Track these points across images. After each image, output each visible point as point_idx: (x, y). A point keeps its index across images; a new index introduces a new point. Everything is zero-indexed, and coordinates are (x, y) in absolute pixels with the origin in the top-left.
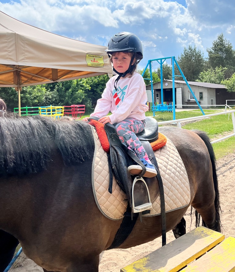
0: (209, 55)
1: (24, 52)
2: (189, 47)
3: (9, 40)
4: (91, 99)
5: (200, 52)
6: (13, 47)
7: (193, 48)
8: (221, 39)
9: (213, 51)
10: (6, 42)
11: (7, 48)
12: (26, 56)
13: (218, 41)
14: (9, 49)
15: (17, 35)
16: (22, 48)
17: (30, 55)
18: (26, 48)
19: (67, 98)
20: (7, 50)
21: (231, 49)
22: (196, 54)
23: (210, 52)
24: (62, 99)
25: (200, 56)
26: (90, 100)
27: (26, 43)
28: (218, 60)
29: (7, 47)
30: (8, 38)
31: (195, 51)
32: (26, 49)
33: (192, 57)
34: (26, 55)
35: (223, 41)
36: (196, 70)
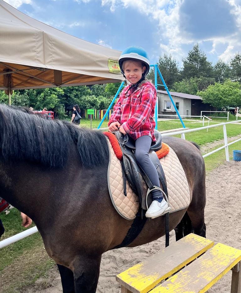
1: (51, 53)
6: (41, 48)
9: (188, 61)
10: (34, 42)
11: (35, 48)
12: (53, 59)
13: (193, 51)
15: (45, 33)
17: (57, 57)
18: (53, 49)
19: (38, 103)
20: (36, 50)
21: (205, 60)
23: (185, 62)
28: (192, 70)
30: (37, 37)
33: (167, 66)
34: (53, 57)
35: (198, 52)
36: (171, 80)
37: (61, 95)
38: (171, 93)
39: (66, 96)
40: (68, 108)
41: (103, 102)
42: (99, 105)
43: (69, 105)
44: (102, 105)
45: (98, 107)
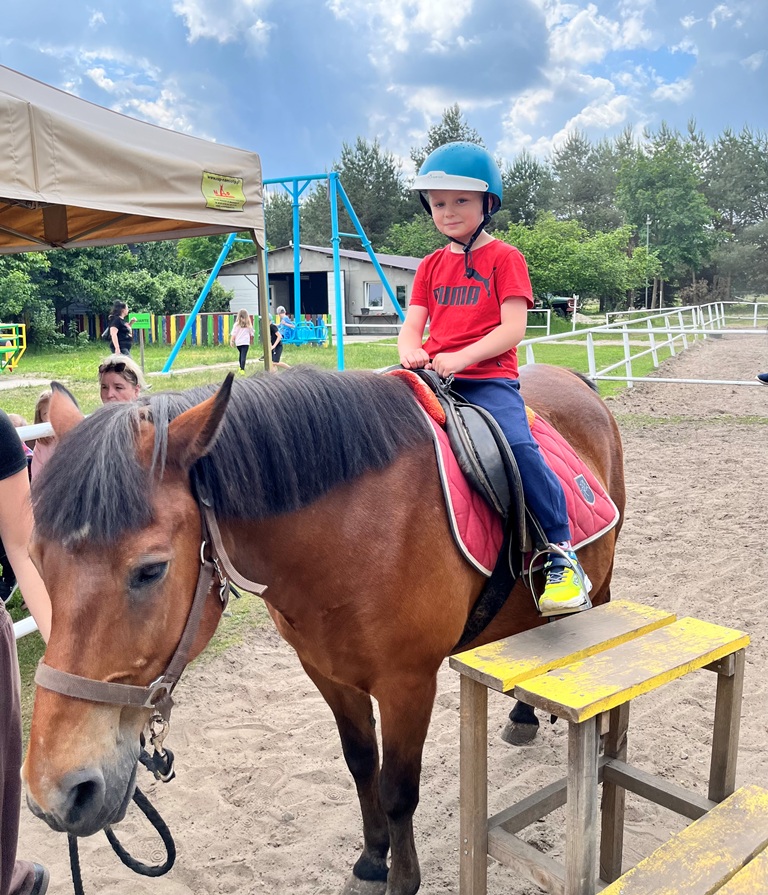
1: (52, 161)
2: (357, 142)
3: (15, 126)
4: (50, 301)
5: (391, 161)
6: (26, 148)
7: (370, 144)
8: (452, 121)
10: (7, 131)
11: (11, 149)
12: (58, 176)
13: (443, 128)
14: (16, 153)
15: (34, 108)
16: (47, 148)
17: (68, 172)
18: (57, 149)
20: (12, 154)
22: (380, 166)
25: (392, 172)
26: (50, 307)
27: (56, 135)
29: (10, 145)
30: (13, 118)
31: (377, 155)
32: (57, 153)
33: (366, 174)
34: (59, 172)
35: (457, 130)
36: (380, 217)
37: (42, 272)
38: (381, 258)
39: (55, 273)
40: (64, 312)
41: (174, 290)
42: (164, 301)
43: (69, 303)
44: (171, 301)
45: (158, 307)
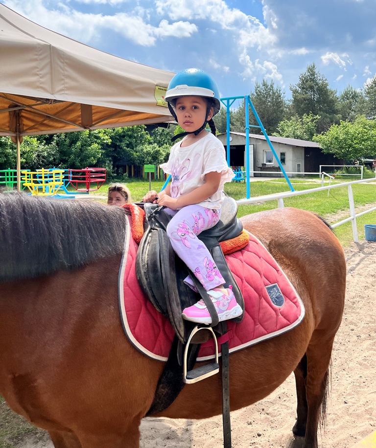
0: (293, 95)
1: (63, 77)
2: (262, 82)
3: (41, 57)
4: (110, 158)
6: (47, 69)
7: (269, 83)
8: (312, 71)
9: (300, 89)
10: (36, 60)
11: (37, 69)
12: (66, 85)
14: (41, 72)
15: (54, 48)
16: (61, 71)
17: (72, 83)
18: (66, 71)
19: (72, 157)
20: (38, 73)
21: (326, 87)
22: (274, 93)
23: (295, 92)
24: (64, 158)
25: (280, 96)
26: (110, 161)
27: (66, 63)
28: (306, 104)
30: (40, 53)
31: (272, 88)
32: (66, 73)
33: (267, 97)
34: (67, 83)
35: (314, 75)
36: (273, 118)
37: (107, 144)
38: (271, 138)
40: (117, 163)
42: (164, 159)
